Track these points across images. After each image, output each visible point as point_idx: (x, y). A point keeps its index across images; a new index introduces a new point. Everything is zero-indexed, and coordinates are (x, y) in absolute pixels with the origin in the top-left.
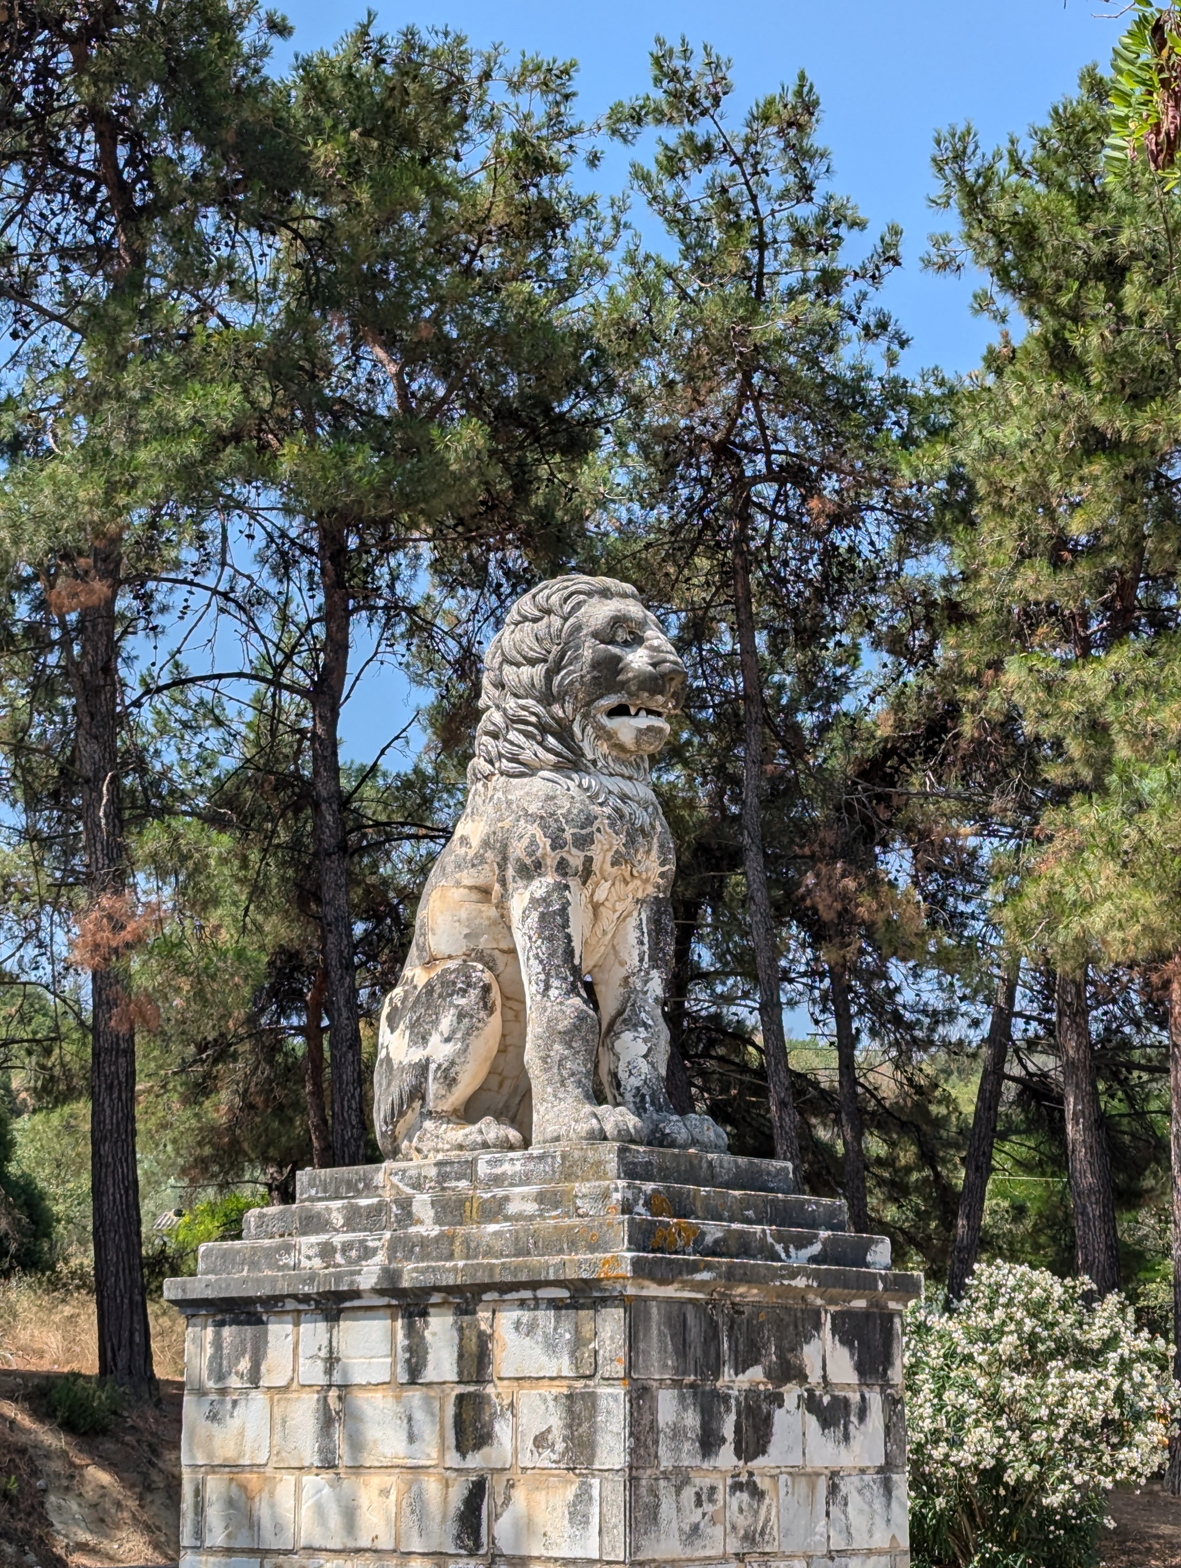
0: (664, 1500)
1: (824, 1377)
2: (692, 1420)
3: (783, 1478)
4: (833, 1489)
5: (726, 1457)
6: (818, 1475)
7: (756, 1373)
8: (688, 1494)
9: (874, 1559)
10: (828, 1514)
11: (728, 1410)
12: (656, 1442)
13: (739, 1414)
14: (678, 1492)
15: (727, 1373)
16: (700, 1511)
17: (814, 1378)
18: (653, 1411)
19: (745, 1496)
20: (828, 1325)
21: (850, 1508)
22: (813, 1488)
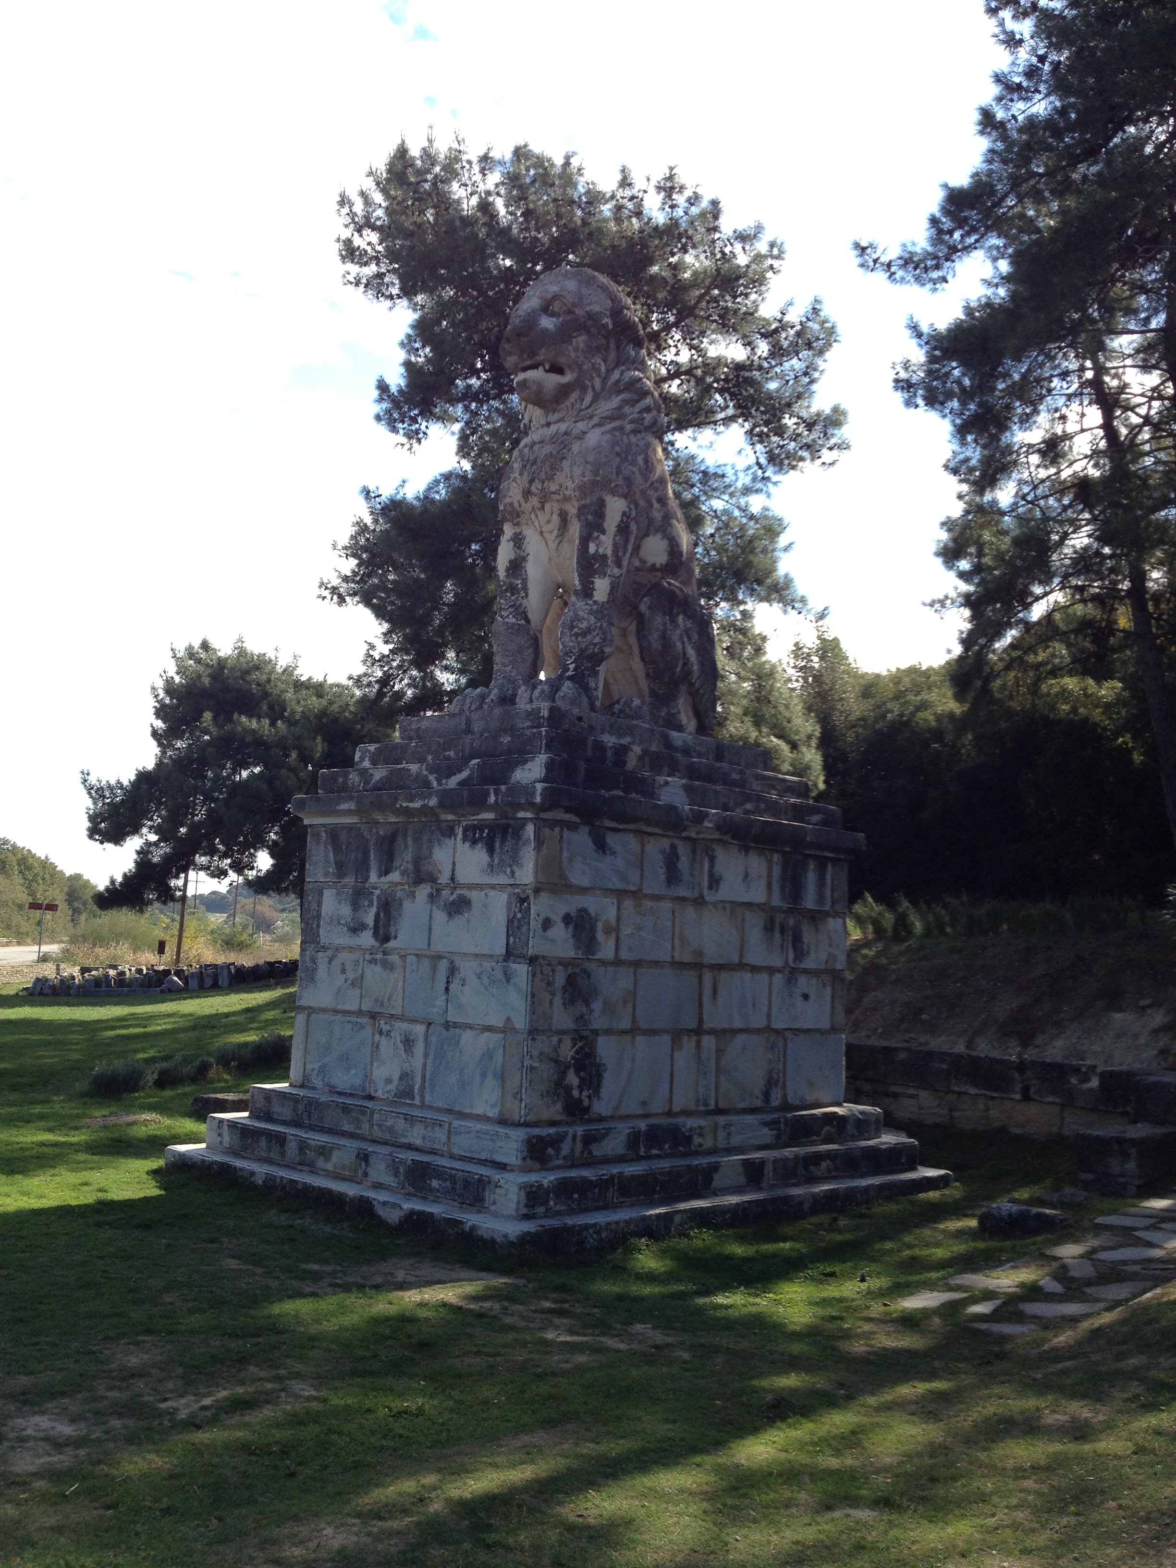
0: (320, 966)
1: (452, 879)
2: (346, 911)
3: (411, 959)
4: (453, 971)
5: (367, 939)
6: (440, 957)
7: (395, 876)
8: (337, 963)
9: (487, 1034)
10: (447, 989)
11: (371, 905)
12: (318, 926)
13: (378, 908)
14: (330, 962)
15: (373, 878)
16: (343, 977)
17: (444, 879)
18: (320, 905)
19: (378, 969)
20: (460, 836)
21: (467, 989)
22: (434, 969)
